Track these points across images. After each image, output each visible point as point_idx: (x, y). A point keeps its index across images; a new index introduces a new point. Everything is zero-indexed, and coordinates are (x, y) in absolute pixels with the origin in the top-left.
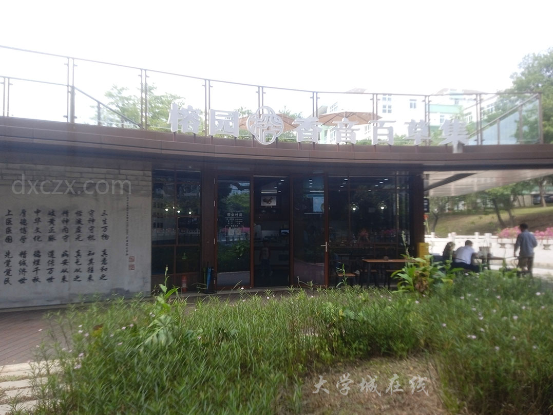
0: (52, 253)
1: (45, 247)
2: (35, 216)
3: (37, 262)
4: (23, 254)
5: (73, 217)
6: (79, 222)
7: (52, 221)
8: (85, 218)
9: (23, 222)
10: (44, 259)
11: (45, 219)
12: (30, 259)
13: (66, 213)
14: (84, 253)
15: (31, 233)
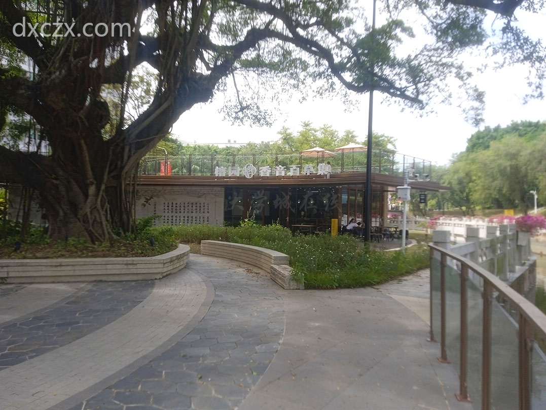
0: (192, 217)
1: (190, 215)
2: (187, 205)
3: (188, 220)
4: (184, 217)
5: (198, 205)
6: (200, 207)
7: (192, 206)
8: (202, 205)
9: (184, 207)
10: (190, 219)
11: (190, 206)
12: (186, 219)
13: (196, 203)
14: (202, 218)
15: (186, 210)
